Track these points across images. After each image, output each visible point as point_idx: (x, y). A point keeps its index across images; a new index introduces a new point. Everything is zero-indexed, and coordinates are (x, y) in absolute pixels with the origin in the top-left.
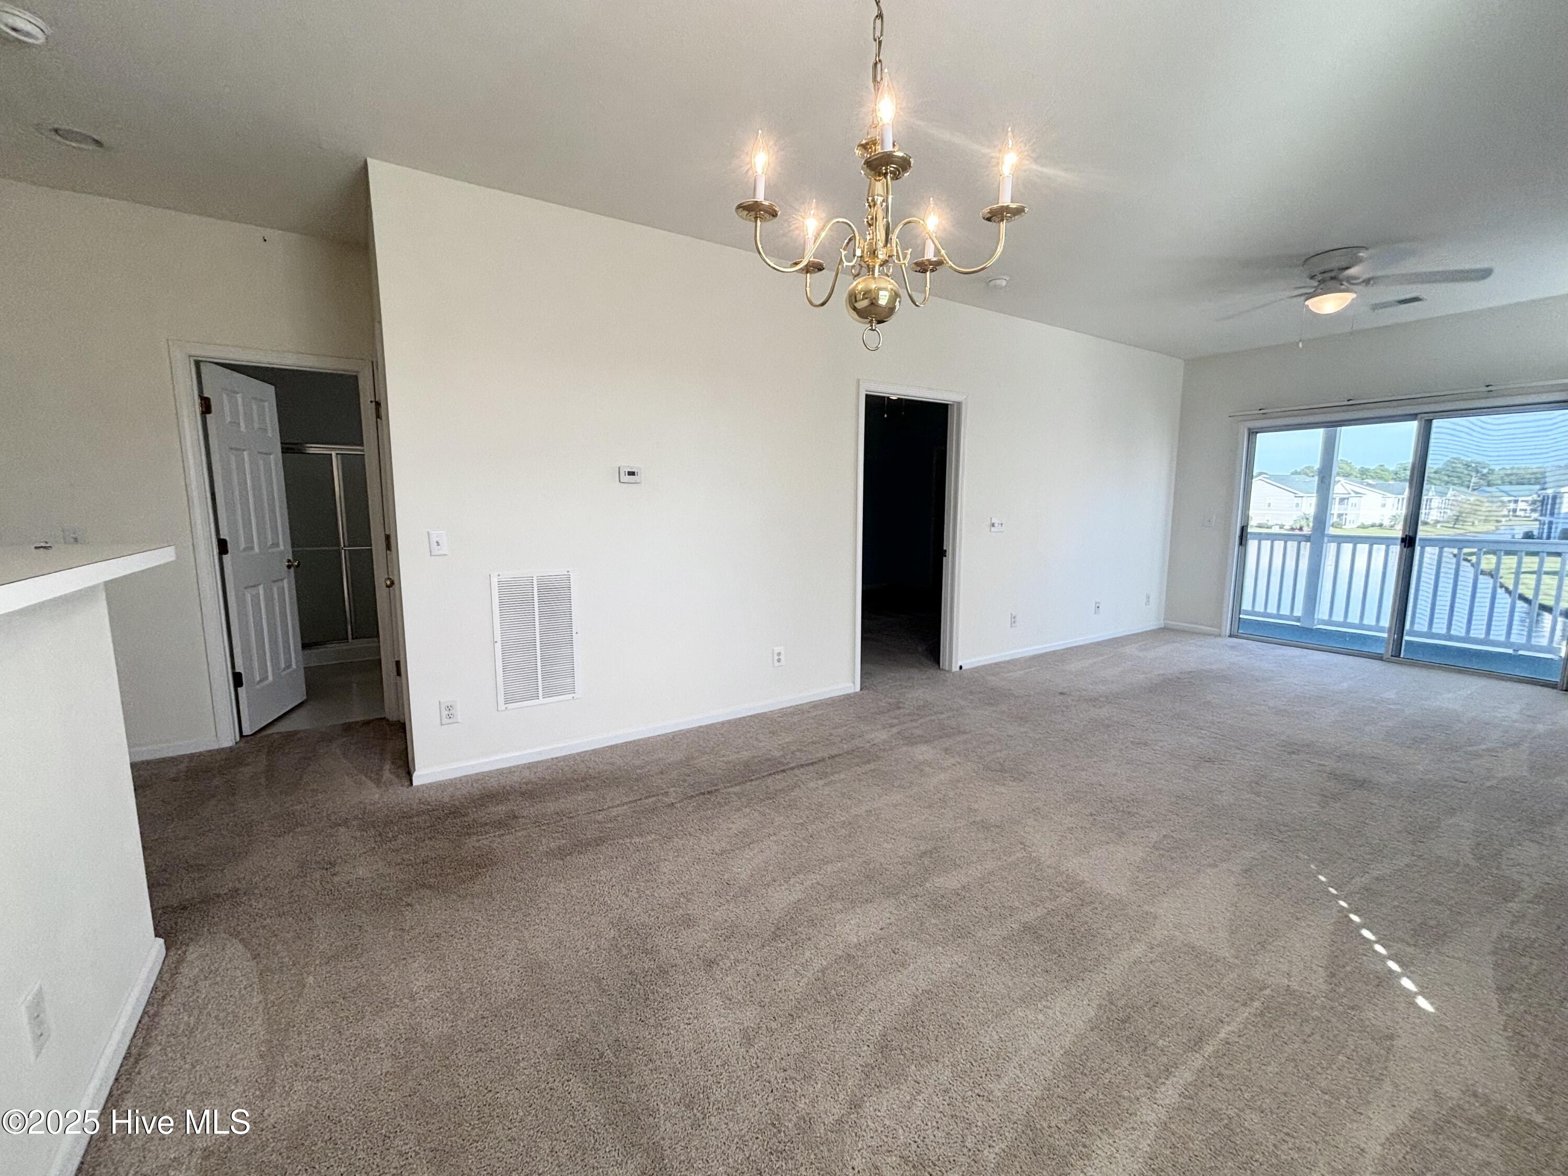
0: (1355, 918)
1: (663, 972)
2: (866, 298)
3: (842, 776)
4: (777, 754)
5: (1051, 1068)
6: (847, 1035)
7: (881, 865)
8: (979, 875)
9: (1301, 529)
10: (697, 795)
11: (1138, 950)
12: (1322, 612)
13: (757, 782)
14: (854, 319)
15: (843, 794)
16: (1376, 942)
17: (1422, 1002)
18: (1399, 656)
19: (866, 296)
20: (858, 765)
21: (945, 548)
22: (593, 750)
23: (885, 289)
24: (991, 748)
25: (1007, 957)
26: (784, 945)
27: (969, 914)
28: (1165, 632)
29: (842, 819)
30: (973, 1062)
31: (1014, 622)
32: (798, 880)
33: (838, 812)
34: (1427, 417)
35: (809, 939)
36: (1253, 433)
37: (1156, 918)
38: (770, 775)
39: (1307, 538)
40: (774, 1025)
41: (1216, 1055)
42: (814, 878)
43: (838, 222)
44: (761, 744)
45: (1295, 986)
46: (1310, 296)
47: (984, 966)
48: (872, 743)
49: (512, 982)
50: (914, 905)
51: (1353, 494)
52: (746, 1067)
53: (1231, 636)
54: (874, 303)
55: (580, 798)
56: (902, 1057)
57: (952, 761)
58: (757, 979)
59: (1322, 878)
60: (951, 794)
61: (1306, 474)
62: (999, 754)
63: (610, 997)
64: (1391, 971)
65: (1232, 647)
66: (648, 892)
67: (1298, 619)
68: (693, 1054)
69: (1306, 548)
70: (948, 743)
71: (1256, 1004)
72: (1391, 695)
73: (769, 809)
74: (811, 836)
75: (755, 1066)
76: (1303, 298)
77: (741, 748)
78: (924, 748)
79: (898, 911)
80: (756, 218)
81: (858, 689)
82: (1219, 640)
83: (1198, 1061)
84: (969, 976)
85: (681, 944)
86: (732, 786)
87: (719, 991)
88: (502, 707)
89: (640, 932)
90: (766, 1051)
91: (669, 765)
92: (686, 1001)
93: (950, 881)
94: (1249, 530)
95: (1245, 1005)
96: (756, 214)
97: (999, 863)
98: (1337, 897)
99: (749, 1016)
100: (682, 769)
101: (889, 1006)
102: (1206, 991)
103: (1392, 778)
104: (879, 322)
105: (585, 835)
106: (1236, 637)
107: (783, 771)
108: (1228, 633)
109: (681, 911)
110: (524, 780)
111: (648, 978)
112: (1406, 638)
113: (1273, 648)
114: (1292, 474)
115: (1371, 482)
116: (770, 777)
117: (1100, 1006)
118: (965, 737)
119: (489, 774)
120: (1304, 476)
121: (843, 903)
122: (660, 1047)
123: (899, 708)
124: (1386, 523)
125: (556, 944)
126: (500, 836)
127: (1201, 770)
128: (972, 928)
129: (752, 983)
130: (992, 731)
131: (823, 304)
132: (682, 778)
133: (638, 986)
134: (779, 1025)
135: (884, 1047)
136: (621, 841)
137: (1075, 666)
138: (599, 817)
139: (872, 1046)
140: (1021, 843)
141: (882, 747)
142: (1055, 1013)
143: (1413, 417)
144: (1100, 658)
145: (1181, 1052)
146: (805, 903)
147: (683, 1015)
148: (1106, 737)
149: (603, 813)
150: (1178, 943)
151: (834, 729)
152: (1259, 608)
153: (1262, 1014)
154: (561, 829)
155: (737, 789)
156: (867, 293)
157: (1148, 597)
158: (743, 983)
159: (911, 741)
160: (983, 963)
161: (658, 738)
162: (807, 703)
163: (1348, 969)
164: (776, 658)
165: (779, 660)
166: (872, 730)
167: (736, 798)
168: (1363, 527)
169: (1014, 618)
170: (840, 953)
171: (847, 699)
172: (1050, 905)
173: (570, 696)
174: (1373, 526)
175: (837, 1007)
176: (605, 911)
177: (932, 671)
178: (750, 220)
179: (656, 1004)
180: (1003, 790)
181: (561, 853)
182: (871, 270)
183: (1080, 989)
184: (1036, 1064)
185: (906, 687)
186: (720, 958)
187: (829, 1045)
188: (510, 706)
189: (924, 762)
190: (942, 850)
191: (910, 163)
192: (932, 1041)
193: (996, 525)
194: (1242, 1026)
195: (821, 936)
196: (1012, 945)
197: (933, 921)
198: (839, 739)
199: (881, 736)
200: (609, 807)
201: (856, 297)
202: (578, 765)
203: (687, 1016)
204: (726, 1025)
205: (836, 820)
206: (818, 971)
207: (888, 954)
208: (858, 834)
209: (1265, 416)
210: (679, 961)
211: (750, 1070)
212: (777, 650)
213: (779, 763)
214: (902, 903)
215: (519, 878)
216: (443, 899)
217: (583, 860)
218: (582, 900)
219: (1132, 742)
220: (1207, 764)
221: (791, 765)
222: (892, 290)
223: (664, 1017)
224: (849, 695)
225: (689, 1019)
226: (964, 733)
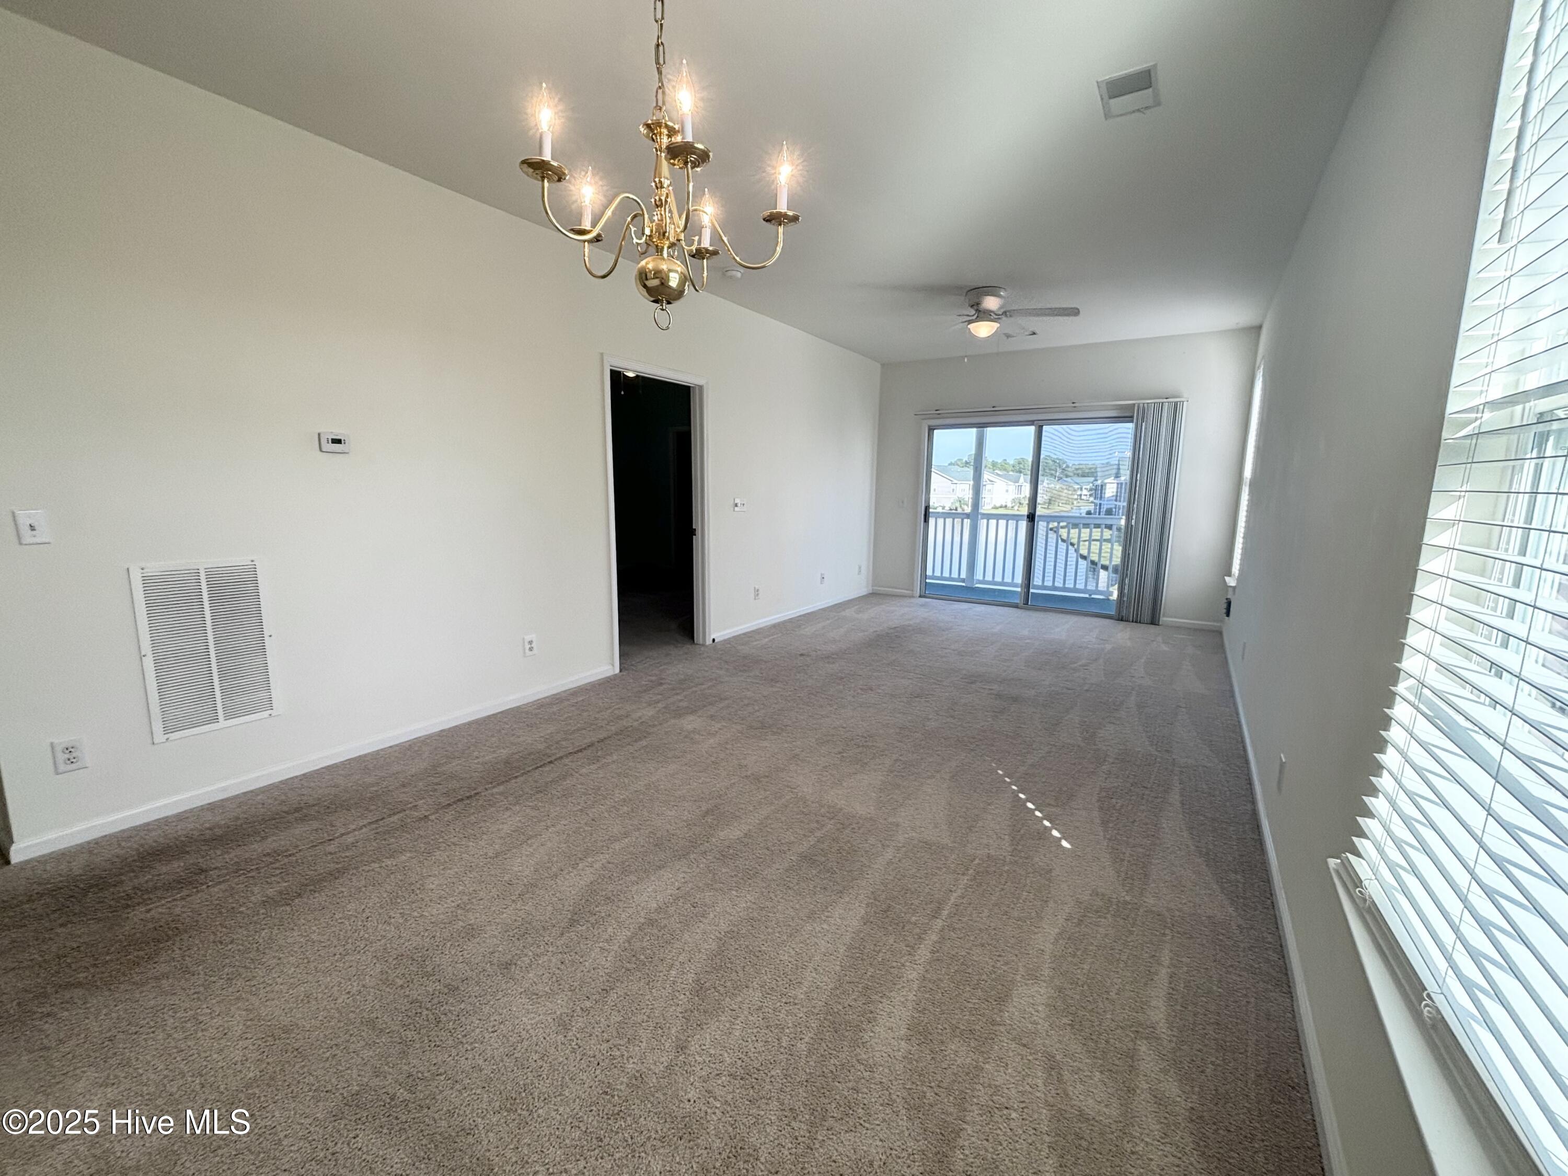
0: (1022, 796)
1: (453, 990)
2: (657, 278)
3: (615, 757)
4: (541, 747)
5: (838, 963)
6: (663, 990)
7: (668, 831)
8: (758, 822)
9: (956, 510)
10: (454, 803)
11: (889, 854)
12: (979, 576)
13: (522, 779)
14: (644, 296)
15: (619, 774)
16: (1035, 810)
17: (1065, 844)
18: (1027, 604)
19: (657, 275)
20: (629, 744)
21: (694, 527)
22: (304, 775)
23: (676, 272)
24: (750, 709)
25: (791, 885)
26: (584, 928)
27: (754, 857)
28: (874, 596)
29: (621, 797)
30: (778, 978)
31: (758, 595)
32: (587, 864)
33: (617, 791)
34: (1040, 423)
35: (609, 915)
36: (931, 430)
37: (898, 825)
38: (537, 768)
39: (968, 516)
40: (588, 1004)
41: (950, 916)
42: (603, 858)
43: (628, 197)
44: (521, 739)
45: (992, 852)
46: (970, 322)
47: (773, 897)
48: (640, 721)
49: (247, 1060)
50: (704, 860)
51: (989, 482)
52: (567, 1052)
53: (920, 596)
54: (664, 283)
55: (297, 832)
56: (717, 994)
57: (719, 725)
58: (562, 967)
59: (1000, 772)
60: (722, 755)
61: (958, 465)
62: (758, 714)
63: (390, 1034)
64: (1046, 827)
65: (922, 606)
66: (415, 914)
67: (963, 581)
68: (506, 1058)
69: (967, 522)
70: (712, 710)
71: (971, 871)
72: (1025, 632)
73: (542, 802)
74: (593, 820)
75: (576, 1047)
76: (966, 323)
77: (496, 747)
78: (691, 718)
79: (691, 869)
80: (543, 178)
81: (617, 670)
82: (912, 600)
83: (939, 923)
84: (762, 909)
85: (468, 956)
86: (494, 787)
87: (523, 990)
88: (160, 737)
89: (415, 957)
90: (586, 1030)
91: (413, 776)
92: (486, 1009)
93: (732, 833)
94: (931, 510)
95: (963, 874)
96: (543, 173)
97: (773, 808)
98: (1010, 784)
99: (560, 1005)
100: (429, 778)
101: (697, 954)
102: (938, 872)
103: (1033, 692)
104: (669, 303)
105: (315, 870)
106: (925, 597)
107: (551, 762)
108: (918, 594)
109: (461, 923)
110: (207, 825)
111: (435, 1001)
112: (1032, 591)
113: (951, 604)
114: (949, 464)
115: (999, 472)
116: (537, 771)
117: (867, 905)
118: (727, 702)
119: (146, 827)
120: (957, 467)
121: (636, 874)
122: (465, 1065)
123: (661, 684)
124: (1009, 505)
125: (302, 1000)
126: (183, 898)
127: (914, 704)
128: (759, 867)
129: (557, 971)
130: (749, 694)
131: (604, 277)
132: (430, 788)
133: (425, 1012)
134: (594, 1002)
135: (699, 989)
136: (367, 868)
137: (808, 630)
138: (331, 848)
139: (687, 993)
140: (788, 786)
141: (651, 723)
142: (835, 920)
143: (1031, 423)
144: (828, 622)
145: (927, 921)
146: (599, 884)
147: (486, 1026)
148: (841, 687)
149: (336, 842)
150: (916, 842)
151: (598, 712)
152: (938, 573)
153: (975, 879)
154: (278, 872)
155: (501, 788)
156: (658, 273)
157: (860, 568)
158: (548, 974)
159: (679, 713)
160: (772, 895)
161: (390, 750)
162: (565, 691)
163: (1022, 832)
164: (528, 646)
165: (531, 649)
166: (639, 708)
167: (502, 798)
168: (995, 508)
169: (758, 590)
170: (642, 920)
171: (606, 684)
172: (818, 834)
173: (266, 714)
174: (1001, 507)
175: (649, 969)
176: (362, 946)
177: (688, 646)
178: (536, 179)
179: (451, 1024)
180: (765, 744)
181: (285, 898)
182: (659, 250)
183: (851, 896)
184: (827, 964)
185: (665, 664)
186: (516, 957)
187: (648, 1005)
188: (173, 736)
189: (694, 731)
190: (721, 807)
191: (708, 157)
192: (741, 973)
193: (739, 505)
194: (964, 890)
195: (620, 911)
196: (794, 874)
197: (724, 870)
198: (606, 722)
199: (649, 712)
200: (342, 835)
201: (646, 275)
202: (285, 794)
203: (491, 1024)
204: (537, 1019)
205: (616, 800)
206: (624, 943)
207: (689, 910)
208: (641, 808)
209: (939, 416)
210: (470, 973)
211: (571, 1052)
212: (528, 638)
213: (544, 755)
214: (694, 861)
215: (228, 940)
216: (107, 993)
217: (321, 898)
218: (329, 943)
219: (861, 689)
220: (917, 699)
221: (558, 756)
222: (681, 273)
223: (463, 1034)
224: (608, 677)
225: (494, 1026)
226: (726, 699)
